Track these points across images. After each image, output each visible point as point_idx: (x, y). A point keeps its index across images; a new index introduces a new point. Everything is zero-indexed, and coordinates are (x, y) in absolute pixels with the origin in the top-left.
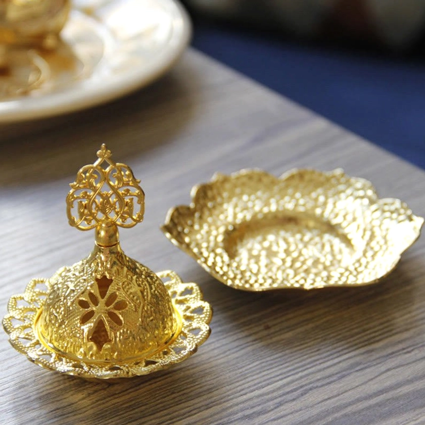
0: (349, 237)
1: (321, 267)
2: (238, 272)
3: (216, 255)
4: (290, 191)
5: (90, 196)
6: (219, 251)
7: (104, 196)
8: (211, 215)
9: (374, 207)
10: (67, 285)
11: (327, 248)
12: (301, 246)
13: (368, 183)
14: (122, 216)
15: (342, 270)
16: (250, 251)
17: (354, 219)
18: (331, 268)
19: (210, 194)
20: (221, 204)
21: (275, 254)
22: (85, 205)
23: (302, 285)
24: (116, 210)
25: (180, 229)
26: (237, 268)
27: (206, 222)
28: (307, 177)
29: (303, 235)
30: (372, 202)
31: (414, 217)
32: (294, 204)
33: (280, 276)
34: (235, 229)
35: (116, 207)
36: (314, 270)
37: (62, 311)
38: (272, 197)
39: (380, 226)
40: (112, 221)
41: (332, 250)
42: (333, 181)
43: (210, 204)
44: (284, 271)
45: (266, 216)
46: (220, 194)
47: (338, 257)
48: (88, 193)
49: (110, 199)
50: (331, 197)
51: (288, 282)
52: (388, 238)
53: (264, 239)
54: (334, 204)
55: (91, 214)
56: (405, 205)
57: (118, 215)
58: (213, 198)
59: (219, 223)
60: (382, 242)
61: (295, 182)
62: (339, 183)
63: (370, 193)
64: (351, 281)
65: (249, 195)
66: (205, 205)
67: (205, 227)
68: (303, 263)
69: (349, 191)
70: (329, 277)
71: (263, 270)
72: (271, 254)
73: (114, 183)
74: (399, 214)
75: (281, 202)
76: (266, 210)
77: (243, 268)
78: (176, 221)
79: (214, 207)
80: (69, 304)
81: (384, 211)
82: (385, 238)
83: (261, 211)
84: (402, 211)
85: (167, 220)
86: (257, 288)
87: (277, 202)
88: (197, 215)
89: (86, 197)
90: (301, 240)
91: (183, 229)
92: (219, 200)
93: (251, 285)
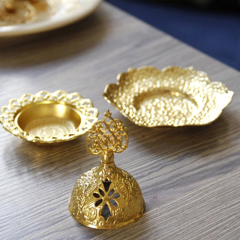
0: (196, 101)
1: (182, 115)
2: (140, 117)
3: (130, 108)
4: (166, 77)
5: (99, 137)
6: (131, 106)
7: (107, 137)
8: (127, 88)
9: (209, 86)
10: (85, 184)
11: (185, 106)
12: (172, 105)
13: (206, 74)
14: (116, 146)
15: (193, 117)
16: (146, 107)
17: (199, 92)
18: (187, 116)
19: (127, 78)
20: (132, 83)
21: (159, 109)
22: (97, 141)
23: (172, 125)
24: (113, 144)
25: (111, 95)
26: (140, 115)
27: (125, 92)
28: (175, 71)
29: (173, 100)
30: (208, 83)
31: (229, 92)
32: (169, 84)
33: (161, 119)
34: (139, 96)
35: (113, 142)
36: (178, 117)
37: (84, 199)
38: (158, 80)
39: (211, 96)
40: (110, 150)
41: (187, 107)
42: (188, 73)
43: (127, 83)
44: (163, 117)
45: (154, 90)
46: (132, 78)
47: (190, 111)
48: (98, 136)
49: (110, 138)
50: (187, 81)
51: (166, 122)
52: (215, 101)
53: (154, 101)
54: (189, 84)
55: (100, 146)
56: (224, 85)
57: (114, 146)
58: (128, 80)
59: (131, 93)
60: (212, 103)
61: (170, 73)
62: (191, 74)
63: (207, 79)
64: (197, 123)
65: (146, 79)
66: (124, 84)
67: (124, 94)
68: (173, 113)
69: (196, 78)
70: (186, 121)
71: (153, 116)
72: (157, 108)
73: (112, 129)
74: (221, 90)
75: (162, 83)
76: (154, 87)
77: (143, 115)
78: (110, 91)
79: (129, 85)
80: (88, 195)
81: (214, 88)
82: (214, 101)
83: (152, 87)
84: (223, 88)
85: (105, 91)
86: (150, 125)
87: (161, 83)
88: (120, 88)
89: (97, 138)
90: (172, 102)
91: (113, 95)
92: (131, 81)
93: (147, 124)
